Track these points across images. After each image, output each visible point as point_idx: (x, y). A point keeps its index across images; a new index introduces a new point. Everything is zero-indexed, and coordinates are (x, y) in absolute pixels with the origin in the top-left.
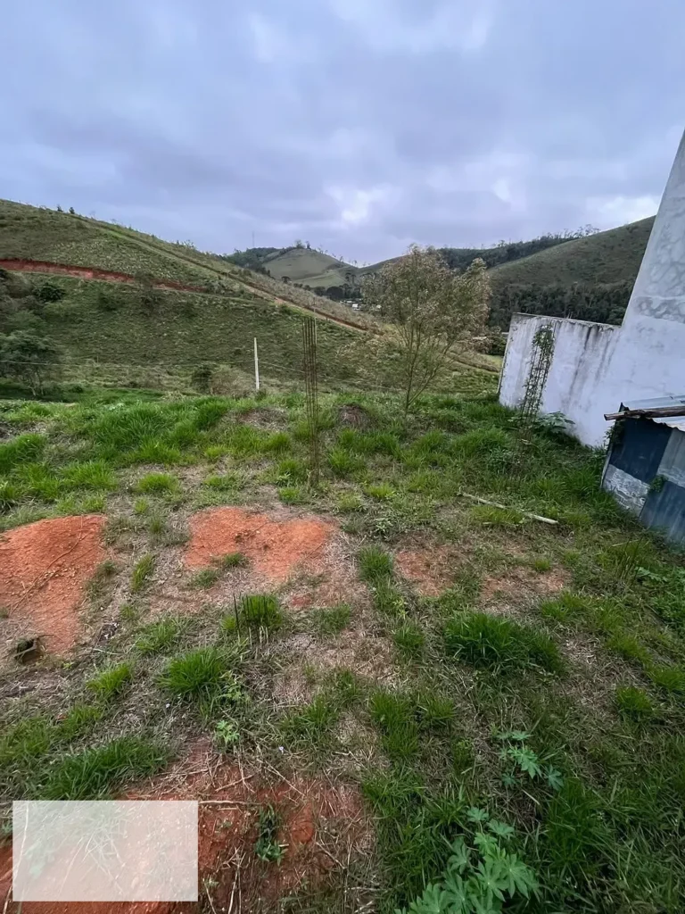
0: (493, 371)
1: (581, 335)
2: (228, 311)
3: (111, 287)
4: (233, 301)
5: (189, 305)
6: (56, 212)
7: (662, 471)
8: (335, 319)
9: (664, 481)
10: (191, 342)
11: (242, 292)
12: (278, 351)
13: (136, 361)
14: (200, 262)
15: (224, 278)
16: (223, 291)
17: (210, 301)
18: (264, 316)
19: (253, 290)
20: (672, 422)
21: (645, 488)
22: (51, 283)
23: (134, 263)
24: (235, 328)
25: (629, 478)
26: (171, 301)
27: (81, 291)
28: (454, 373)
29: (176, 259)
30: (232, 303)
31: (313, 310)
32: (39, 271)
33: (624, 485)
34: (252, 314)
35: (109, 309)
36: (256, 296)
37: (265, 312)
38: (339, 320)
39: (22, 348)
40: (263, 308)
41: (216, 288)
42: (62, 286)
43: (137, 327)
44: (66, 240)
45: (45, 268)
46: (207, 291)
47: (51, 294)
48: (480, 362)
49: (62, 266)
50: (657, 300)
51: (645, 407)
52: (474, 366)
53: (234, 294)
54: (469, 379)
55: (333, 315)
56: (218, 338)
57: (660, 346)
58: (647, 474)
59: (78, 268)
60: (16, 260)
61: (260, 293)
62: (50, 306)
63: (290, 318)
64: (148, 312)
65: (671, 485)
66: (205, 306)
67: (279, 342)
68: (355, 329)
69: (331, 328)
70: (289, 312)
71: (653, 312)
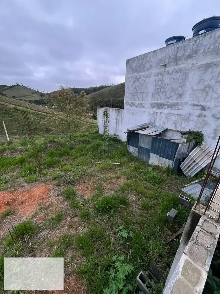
0: (96, 124)
1: (115, 112)
7: (139, 144)
8: (39, 111)
9: (140, 147)
12: (16, 125)
18: (6, 112)
20: (139, 132)
21: (137, 149)
25: (133, 148)
28: (85, 126)
31: (29, 109)
33: (132, 150)
37: (6, 110)
38: (41, 112)
40: (5, 109)
50: (130, 102)
51: (133, 129)
52: (91, 123)
54: (90, 127)
55: (38, 110)
57: (133, 113)
58: (137, 146)
61: (2, 103)
63: (19, 112)
65: (142, 147)
67: (16, 122)
68: (48, 114)
69: (38, 114)
70: (18, 110)
71: (130, 105)
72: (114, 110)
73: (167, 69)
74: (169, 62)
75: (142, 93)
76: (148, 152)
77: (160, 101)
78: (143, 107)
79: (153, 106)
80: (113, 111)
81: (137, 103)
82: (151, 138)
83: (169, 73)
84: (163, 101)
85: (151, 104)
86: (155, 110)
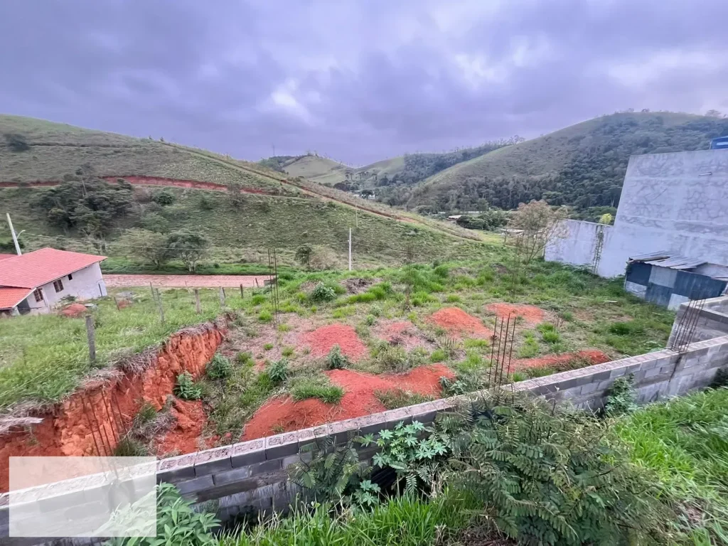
0: (479, 240)
2: (292, 207)
3: (208, 193)
4: (295, 200)
5: (265, 204)
6: (158, 142)
7: (651, 280)
8: (365, 209)
9: (652, 284)
10: (269, 229)
11: (299, 193)
12: (331, 233)
13: (232, 244)
14: (263, 173)
15: (283, 183)
16: (285, 193)
17: (278, 201)
18: (317, 209)
19: (305, 192)
20: (652, 263)
21: (645, 288)
22: (165, 192)
23: (219, 176)
24: (298, 218)
25: (637, 285)
26: (251, 201)
27: (186, 197)
29: (248, 172)
30: (293, 201)
32: (153, 183)
33: (635, 289)
34: (308, 208)
35: (209, 209)
36: (308, 196)
37: (317, 206)
38: (367, 210)
41: (280, 191)
42: (172, 194)
43: (230, 220)
44: (168, 161)
45: (155, 181)
46: (274, 194)
47: (166, 200)
48: (469, 235)
49: (169, 180)
50: (629, 217)
52: (466, 237)
53: (292, 194)
54: (465, 246)
56: (287, 226)
57: (633, 234)
58: (645, 283)
59: (181, 181)
60: (133, 176)
61: (312, 194)
62: (169, 208)
63: (335, 210)
64: (236, 209)
65: (656, 285)
66: (275, 204)
67: (330, 227)
68: (379, 215)
69: (365, 215)
70: (334, 206)
71: (628, 221)
72: (590, 226)
73: (713, 179)
74: (717, 170)
75: (659, 206)
76: (667, 293)
77: (694, 221)
78: (658, 226)
79: (679, 226)
80: (587, 227)
81: (644, 218)
82: (675, 274)
83: (715, 184)
84: (702, 222)
85: (676, 224)
86: (684, 233)
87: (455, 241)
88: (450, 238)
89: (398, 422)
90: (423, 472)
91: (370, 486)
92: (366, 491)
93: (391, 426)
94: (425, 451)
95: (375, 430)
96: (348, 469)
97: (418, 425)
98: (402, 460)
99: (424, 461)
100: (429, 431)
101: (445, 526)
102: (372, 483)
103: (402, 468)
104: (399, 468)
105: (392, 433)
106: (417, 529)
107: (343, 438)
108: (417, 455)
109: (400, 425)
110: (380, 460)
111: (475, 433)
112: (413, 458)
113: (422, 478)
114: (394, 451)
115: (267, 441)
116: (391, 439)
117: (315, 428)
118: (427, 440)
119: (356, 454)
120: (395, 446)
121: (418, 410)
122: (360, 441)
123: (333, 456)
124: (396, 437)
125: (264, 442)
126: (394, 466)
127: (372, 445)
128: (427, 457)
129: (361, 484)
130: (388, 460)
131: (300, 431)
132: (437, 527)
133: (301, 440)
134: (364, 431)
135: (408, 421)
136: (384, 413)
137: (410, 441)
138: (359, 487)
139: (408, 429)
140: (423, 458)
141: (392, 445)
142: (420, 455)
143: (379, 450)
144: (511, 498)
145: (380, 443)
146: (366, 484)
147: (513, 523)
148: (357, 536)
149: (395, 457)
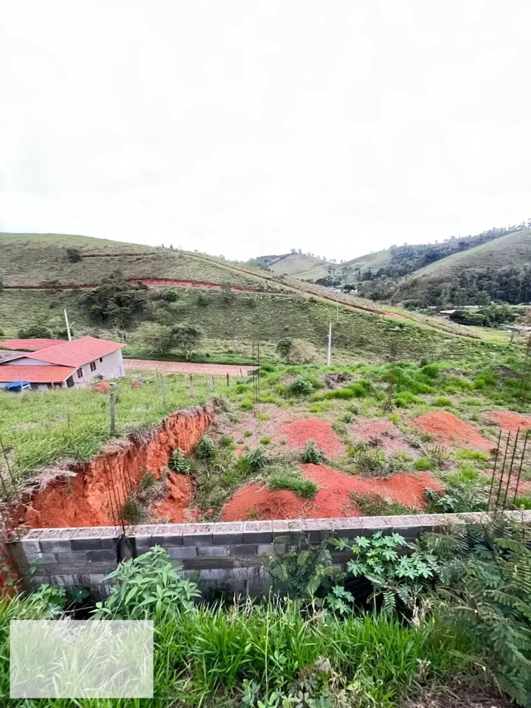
0: (477, 338)
2: (276, 303)
3: (204, 291)
4: (278, 296)
5: (252, 300)
6: (169, 249)
8: (346, 304)
10: (254, 323)
11: (282, 290)
12: (311, 327)
13: (222, 336)
14: (251, 272)
15: (268, 281)
16: (270, 290)
17: (263, 297)
18: (298, 305)
19: (288, 288)
22: (171, 291)
23: (215, 276)
24: (281, 313)
26: (239, 298)
27: (187, 295)
28: (446, 341)
29: (239, 272)
30: (277, 297)
31: (336, 301)
32: (163, 283)
34: (290, 304)
35: (204, 305)
36: (291, 292)
38: (349, 305)
39: (188, 332)
40: (297, 300)
41: (266, 288)
42: (176, 293)
43: (221, 315)
44: (176, 265)
45: (165, 283)
46: (259, 291)
47: (171, 298)
48: (464, 332)
49: (175, 280)
52: (460, 334)
53: (276, 291)
54: (459, 344)
55: (345, 302)
56: (270, 320)
59: (184, 281)
60: (149, 278)
61: (293, 290)
62: (173, 305)
63: (316, 305)
64: (227, 306)
66: (260, 300)
67: (311, 322)
68: (361, 310)
69: (346, 310)
70: (315, 302)
87: (447, 338)
88: (440, 335)
89: (376, 531)
90: (403, 591)
91: (343, 593)
92: (339, 597)
93: (368, 534)
94: (405, 568)
95: (351, 534)
96: (321, 571)
97: (399, 539)
98: (379, 573)
99: (404, 580)
100: (412, 548)
101: (429, 662)
102: (345, 590)
103: (379, 582)
104: (375, 581)
105: (369, 542)
106: (396, 657)
107: (317, 536)
108: (397, 572)
109: (378, 535)
110: (354, 568)
111: (472, 564)
112: (391, 574)
113: (402, 599)
114: (371, 562)
115: (245, 526)
116: (368, 548)
117: (290, 521)
118: (409, 557)
119: (330, 557)
120: (372, 557)
121: (399, 521)
122: (333, 544)
123: (306, 554)
124: (373, 547)
125: (242, 526)
126: (370, 578)
127: (346, 550)
128: (408, 577)
129: (333, 588)
130: (364, 570)
131: (275, 521)
132: (420, 661)
133: (275, 531)
134: (340, 534)
135: (388, 532)
136: (361, 518)
137: (390, 555)
138: (331, 591)
139: (387, 540)
140: (404, 577)
141: (369, 554)
142: (401, 572)
143: (354, 557)
144: (520, 655)
145: (355, 550)
146: (339, 590)
147: (521, 686)
148: (328, 645)
149: (371, 569)
